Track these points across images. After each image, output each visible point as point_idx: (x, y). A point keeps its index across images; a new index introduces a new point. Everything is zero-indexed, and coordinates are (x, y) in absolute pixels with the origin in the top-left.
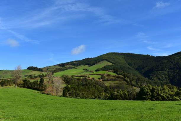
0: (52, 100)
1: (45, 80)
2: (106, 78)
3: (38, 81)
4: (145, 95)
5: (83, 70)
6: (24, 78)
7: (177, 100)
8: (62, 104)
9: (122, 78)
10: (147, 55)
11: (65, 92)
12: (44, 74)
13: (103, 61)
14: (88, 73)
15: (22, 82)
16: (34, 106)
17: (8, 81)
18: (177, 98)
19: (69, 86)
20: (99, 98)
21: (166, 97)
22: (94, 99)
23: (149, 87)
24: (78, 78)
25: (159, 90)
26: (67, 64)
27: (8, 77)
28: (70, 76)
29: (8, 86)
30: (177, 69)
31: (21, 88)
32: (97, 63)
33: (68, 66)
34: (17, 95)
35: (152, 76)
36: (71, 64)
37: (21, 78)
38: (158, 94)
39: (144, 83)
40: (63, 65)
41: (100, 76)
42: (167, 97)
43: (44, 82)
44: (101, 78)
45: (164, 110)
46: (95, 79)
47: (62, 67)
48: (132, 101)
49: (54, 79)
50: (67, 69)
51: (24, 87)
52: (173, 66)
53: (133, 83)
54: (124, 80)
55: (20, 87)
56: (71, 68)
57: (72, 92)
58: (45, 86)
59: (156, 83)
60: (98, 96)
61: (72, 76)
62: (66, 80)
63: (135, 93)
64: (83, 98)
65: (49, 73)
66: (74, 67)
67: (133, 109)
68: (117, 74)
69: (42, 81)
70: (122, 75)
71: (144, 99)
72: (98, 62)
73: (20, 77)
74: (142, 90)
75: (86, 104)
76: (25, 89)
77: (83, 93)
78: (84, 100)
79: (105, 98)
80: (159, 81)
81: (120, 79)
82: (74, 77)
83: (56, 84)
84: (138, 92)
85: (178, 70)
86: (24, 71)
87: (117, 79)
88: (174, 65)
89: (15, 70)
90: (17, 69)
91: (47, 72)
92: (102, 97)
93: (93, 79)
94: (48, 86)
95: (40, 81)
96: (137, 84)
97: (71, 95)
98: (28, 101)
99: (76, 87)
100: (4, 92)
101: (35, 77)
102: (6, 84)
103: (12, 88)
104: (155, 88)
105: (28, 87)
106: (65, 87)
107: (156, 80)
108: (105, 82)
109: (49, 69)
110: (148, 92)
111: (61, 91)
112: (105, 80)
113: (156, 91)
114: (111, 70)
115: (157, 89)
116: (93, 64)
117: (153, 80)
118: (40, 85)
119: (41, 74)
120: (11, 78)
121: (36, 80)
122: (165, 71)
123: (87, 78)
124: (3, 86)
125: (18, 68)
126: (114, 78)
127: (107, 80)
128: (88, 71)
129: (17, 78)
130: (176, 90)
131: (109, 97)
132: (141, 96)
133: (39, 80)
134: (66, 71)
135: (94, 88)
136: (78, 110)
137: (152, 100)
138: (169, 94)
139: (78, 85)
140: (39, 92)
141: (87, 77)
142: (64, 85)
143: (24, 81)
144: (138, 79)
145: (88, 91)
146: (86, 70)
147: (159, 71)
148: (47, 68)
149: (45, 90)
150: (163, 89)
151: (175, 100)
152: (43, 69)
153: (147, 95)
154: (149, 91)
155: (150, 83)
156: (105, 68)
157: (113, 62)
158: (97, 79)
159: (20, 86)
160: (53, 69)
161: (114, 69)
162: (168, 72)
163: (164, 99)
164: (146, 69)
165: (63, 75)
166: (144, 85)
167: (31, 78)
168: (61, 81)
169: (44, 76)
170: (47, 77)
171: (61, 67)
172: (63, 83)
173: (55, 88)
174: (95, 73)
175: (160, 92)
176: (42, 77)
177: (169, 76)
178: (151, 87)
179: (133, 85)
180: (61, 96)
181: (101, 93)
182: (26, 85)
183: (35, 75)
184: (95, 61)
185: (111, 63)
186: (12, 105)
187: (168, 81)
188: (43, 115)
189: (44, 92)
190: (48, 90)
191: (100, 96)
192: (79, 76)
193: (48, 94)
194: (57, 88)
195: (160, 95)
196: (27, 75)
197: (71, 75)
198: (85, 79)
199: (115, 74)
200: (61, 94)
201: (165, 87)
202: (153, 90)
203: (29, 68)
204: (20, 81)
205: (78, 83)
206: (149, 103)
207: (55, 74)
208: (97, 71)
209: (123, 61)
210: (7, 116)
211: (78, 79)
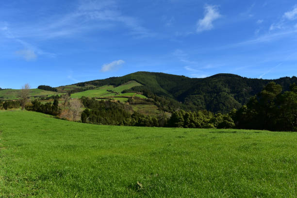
0: (67, 125)
1: (59, 102)
2: (134, 101)
3: (50, 103)
4: (177, 122)
5: (107, 91)
6: (34, 99)
7: (212, 127)
8: (79, 130)
9: (153, 101)
10: (182, 76)
11: (84, 117)
12: (59, 95)
13: (130, 81)
14: (113, 95)
15: (31, 104)
16: (44, 133)
17: (13, 103)
18: (212, 125)
19: (90, 110)
20: (125, 124)
21: (200, 124)
22: (119, 125)
23: (182, 112)
24: (100, 100)
25: (193, 116)
26: (88, 83)
27: (14, 98)
28: (90, 98)
29: (13, 109)
30: (214, 93)
31: (29, 112)
32: (123, 83)
33: (89, 86)
34: (24, 120)
35: (187, 100)
36: (92, 84)
37: (30, 99)
38: (192, 121)
39: (177, 108)
40: (82, 84)
41: (127, 99)
42: (202, 124)
43: (59, 105)
44: (128, 101)
45: (195, 138)
46: (121, 102)
47: (82, 86)
48: (162, 128)
49: (70, 101)
50: (87, 89)
51: (33, 110)
52: (210, 89)
53: (165, 107)
54: (155, 104)
55: (29, 110)
56: (92, 88)
57: (93, 116)
58: (60, 109)
59: (191, 108)
60: (124, 122)
61: (93, 99)
62: (86, 102)
63: (166, 119)
64: (105, 124)
65: (65, 94)
66: (96, 87)
67: (161, 137)
68: (147, 97)
69: (56, 103)
70: (153, 98)
71: (176, 126)
72: (126, 82)
73: (28, 98)
74: (174, 116)
75: (108, 131)
76: (35, 112)
77: (106, 118)
78: (107, 126)
79: (132, 124)
80: (194, 107)
81: (150, 103)
82: (96, 99)
83: (73, 108)
84: (170, 118)
85: (216, 94)
86: (33, 91)
87: (147, 102)
88: (212, 88)
89: (23, 90)
90: (24, 88)
91: (62, 92)
92: (128, 123)
93: (119, 101)
94: (63, 109)
95: (54, 104)
96: (170, 109)
97: (92, 120)
98: (38, 126)
99: (98, 111)
100: (8, 115)
101: (48, 99)
102: (11, 106)
103: (18, 111)
104: (189, 114)
105: (38, 111)
106: (84, 111)
107: (191, 104)
108: (132, 106)
109: (65, 89)
110: (180, 118)
111: (79, 116)
112: (132, 104)
113: (189, 117)
114: (141, 92)
115: (191, 115)
116: (119, 85)
117: (187, 104)
118: (53, 108)
119: (56, 95)
120: (18, 98)
121: (49, 102)
122: (201, 94)
123: (112, 101)
124: (6, 109)
125: (26, 86)
126: (143, 101)
127: (135, 104)
128: (113, 92)
129: (25, 99)
130: (211, 117)
131: (136, 123)
132: (173, 123)
133: (52, 102)
134: (86, 92)
135: (119, 113)
136: (97, 138)
137: (185, 127)
138: (204, 121)
139: (100, 109)
140: (52, 116)
141: (111, 99)
142: (83, 109)
143: (34, 103)
144: (171, 104)
145: (112, 116)
146: (111, 91)
147: (194, 94)
148: (63, 88)
149: (59, 114)
150: (198, 116)
151: (210, 127)
152: (58, 89)
153: (180, 121)
154: (182, 117)
155: (184, 109)
156: (133, 90)
157: (143, 82)
158: (124, 103)
159: (28, 108)
160: (70, 89)
161: (143, 91)
162: (205, 96)
163: (197, 126)
164: (181, 92)
165: (82, 97)
166: (177, 111)
167: (43, 99)
168: (79, 103)
169: (59, 98)
170: (62, 99)
171: (80, 87)
172: (81, 107)
173: (72, 112)
174: (121, 95)
175: (193, 118)
176: (56, 99)
177: (205, 100)
178: (184, 112)
179: (165, 111)
180: (79, 122)
181: (127, 119)
182: (36, 107)
183: (47, 96)
184: (122, 80)
185: (141, 83)
186: (18, 131)
187: (204, 106)
188: (54, 144)
189: (58, 116)
190: (64, 114)
191: (126, 122)
192: (102, 98)
193: (62, 119)
194: (75, 112)
195: (194, 122)
196: (37, 95)
197: (93, 97)
198: (109, 102)
199: (145, 97)
200: (79, 119)
201: (200, 113)
202: (186, 117)
203: (40, 87)
204: (29, 103)
205: (101, 106)
206: (180, 131)
207: (72, 95)
208: (123, 92)
209: (154, 82)
210: (9, 144)
211: (100, 102)
